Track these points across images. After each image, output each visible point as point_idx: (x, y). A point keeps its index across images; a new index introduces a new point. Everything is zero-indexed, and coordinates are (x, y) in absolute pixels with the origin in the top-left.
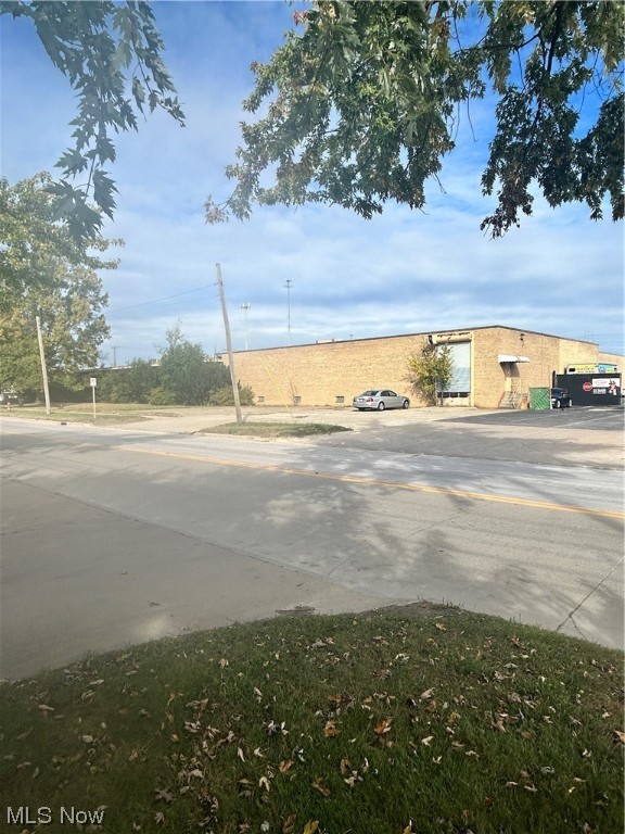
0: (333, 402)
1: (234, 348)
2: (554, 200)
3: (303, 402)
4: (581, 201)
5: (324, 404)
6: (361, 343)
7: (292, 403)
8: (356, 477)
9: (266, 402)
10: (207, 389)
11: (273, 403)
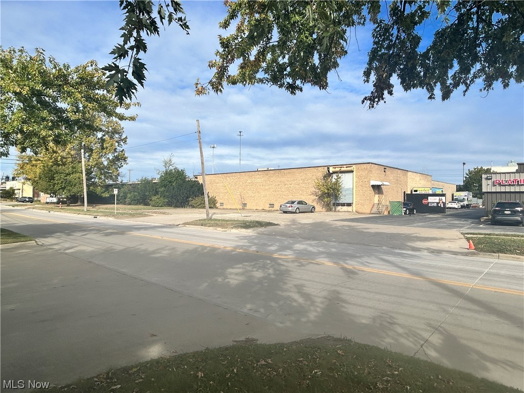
0: (267, 207)
1: (206, 172)
2: (407, 88)
3: (248, 207)
4: (423, 88)
5: (261, 208)
6: (285, 171)
7: (241, 207)
8: (282, 255)
9: (225, 207)
10: (188, 197)
11: (229, 207)
